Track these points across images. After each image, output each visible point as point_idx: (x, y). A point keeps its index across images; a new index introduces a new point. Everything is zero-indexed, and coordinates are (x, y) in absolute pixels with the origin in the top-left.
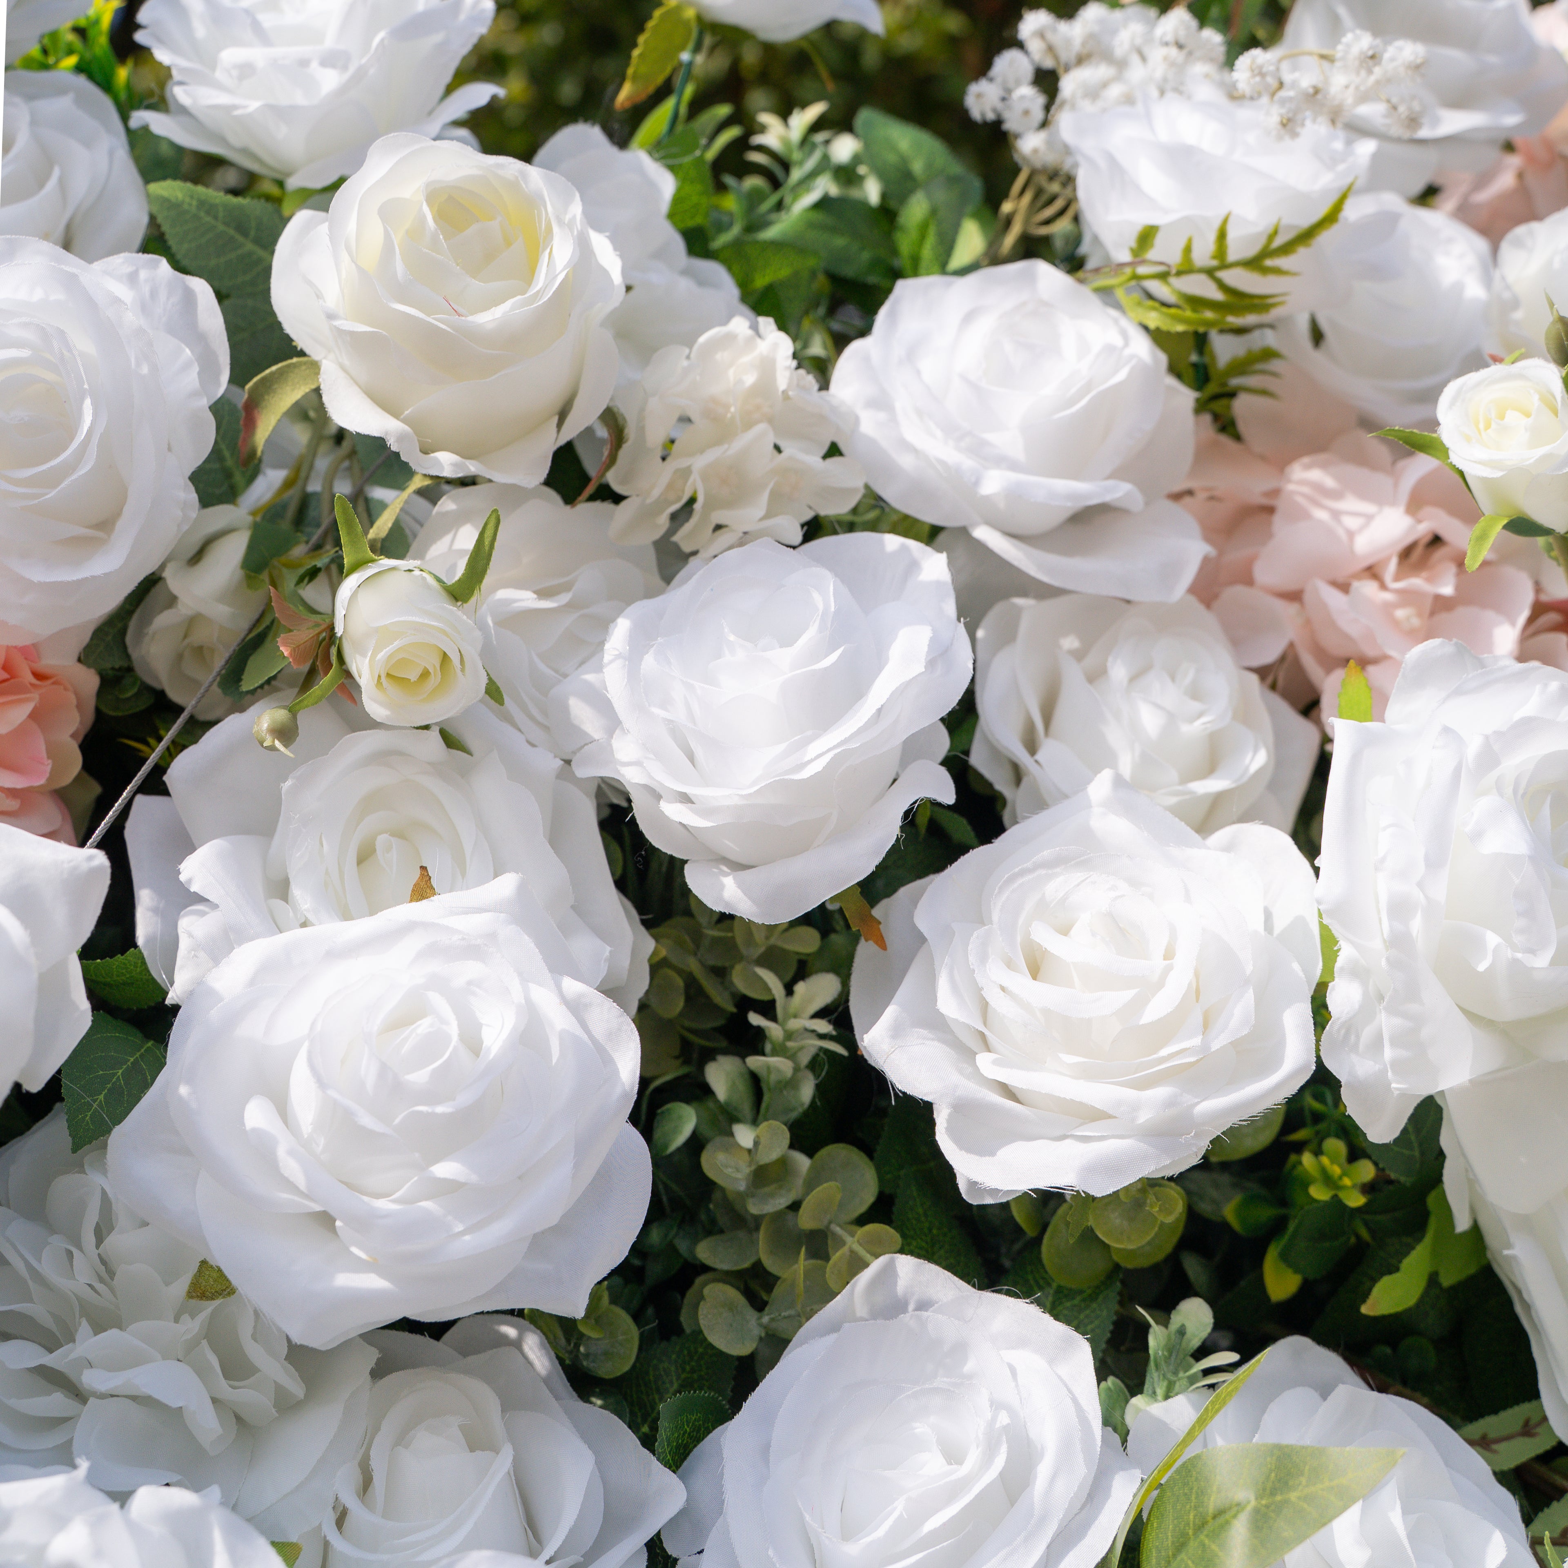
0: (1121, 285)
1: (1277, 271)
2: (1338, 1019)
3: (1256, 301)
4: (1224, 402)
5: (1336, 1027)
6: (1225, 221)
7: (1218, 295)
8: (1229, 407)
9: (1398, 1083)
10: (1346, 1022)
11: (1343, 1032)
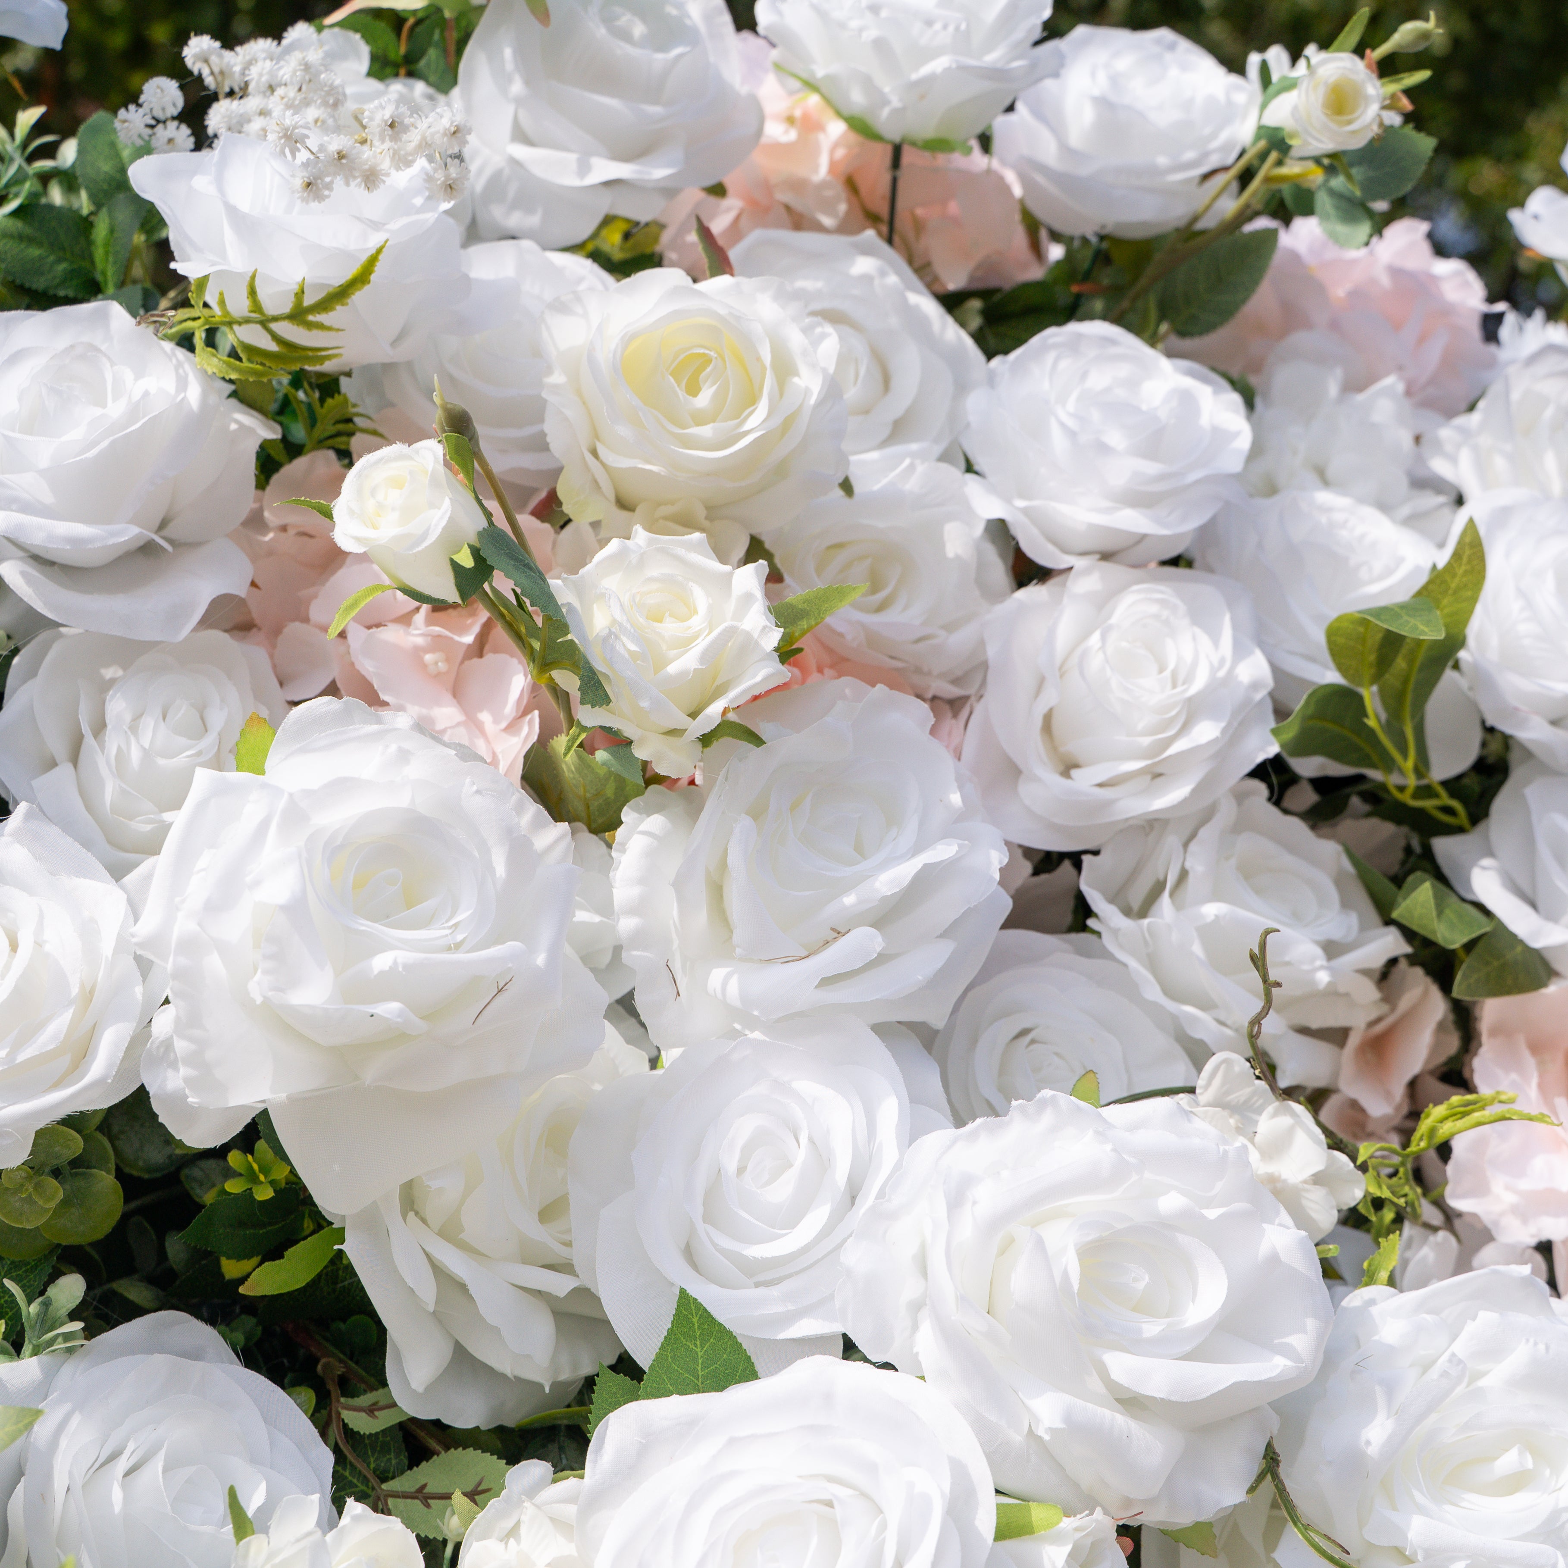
0: (199, 328)
1: (320, 326)
2: (158, 1038)
3: (310, 354)
4: (344, 439)
5: (155, 1046)
6: (253, 277)
7: (273, 347)
8: (348, 444)
9: (193, 1097)
10: (163, 1041)
11: (162, 1050)
